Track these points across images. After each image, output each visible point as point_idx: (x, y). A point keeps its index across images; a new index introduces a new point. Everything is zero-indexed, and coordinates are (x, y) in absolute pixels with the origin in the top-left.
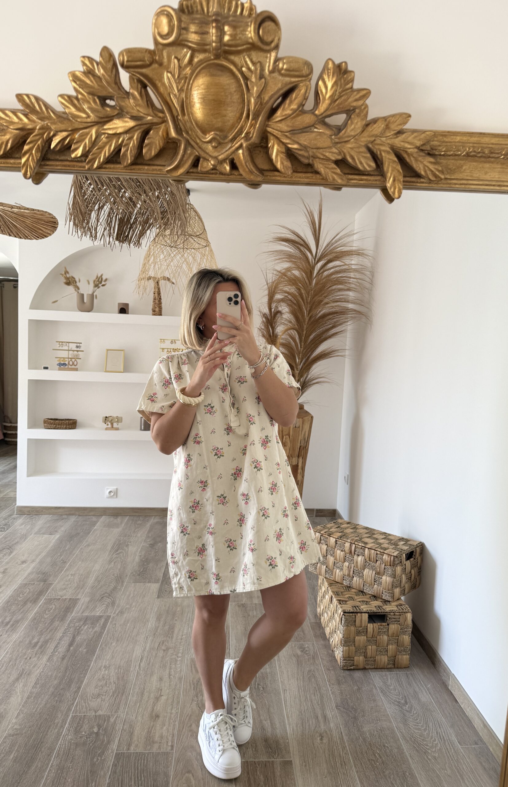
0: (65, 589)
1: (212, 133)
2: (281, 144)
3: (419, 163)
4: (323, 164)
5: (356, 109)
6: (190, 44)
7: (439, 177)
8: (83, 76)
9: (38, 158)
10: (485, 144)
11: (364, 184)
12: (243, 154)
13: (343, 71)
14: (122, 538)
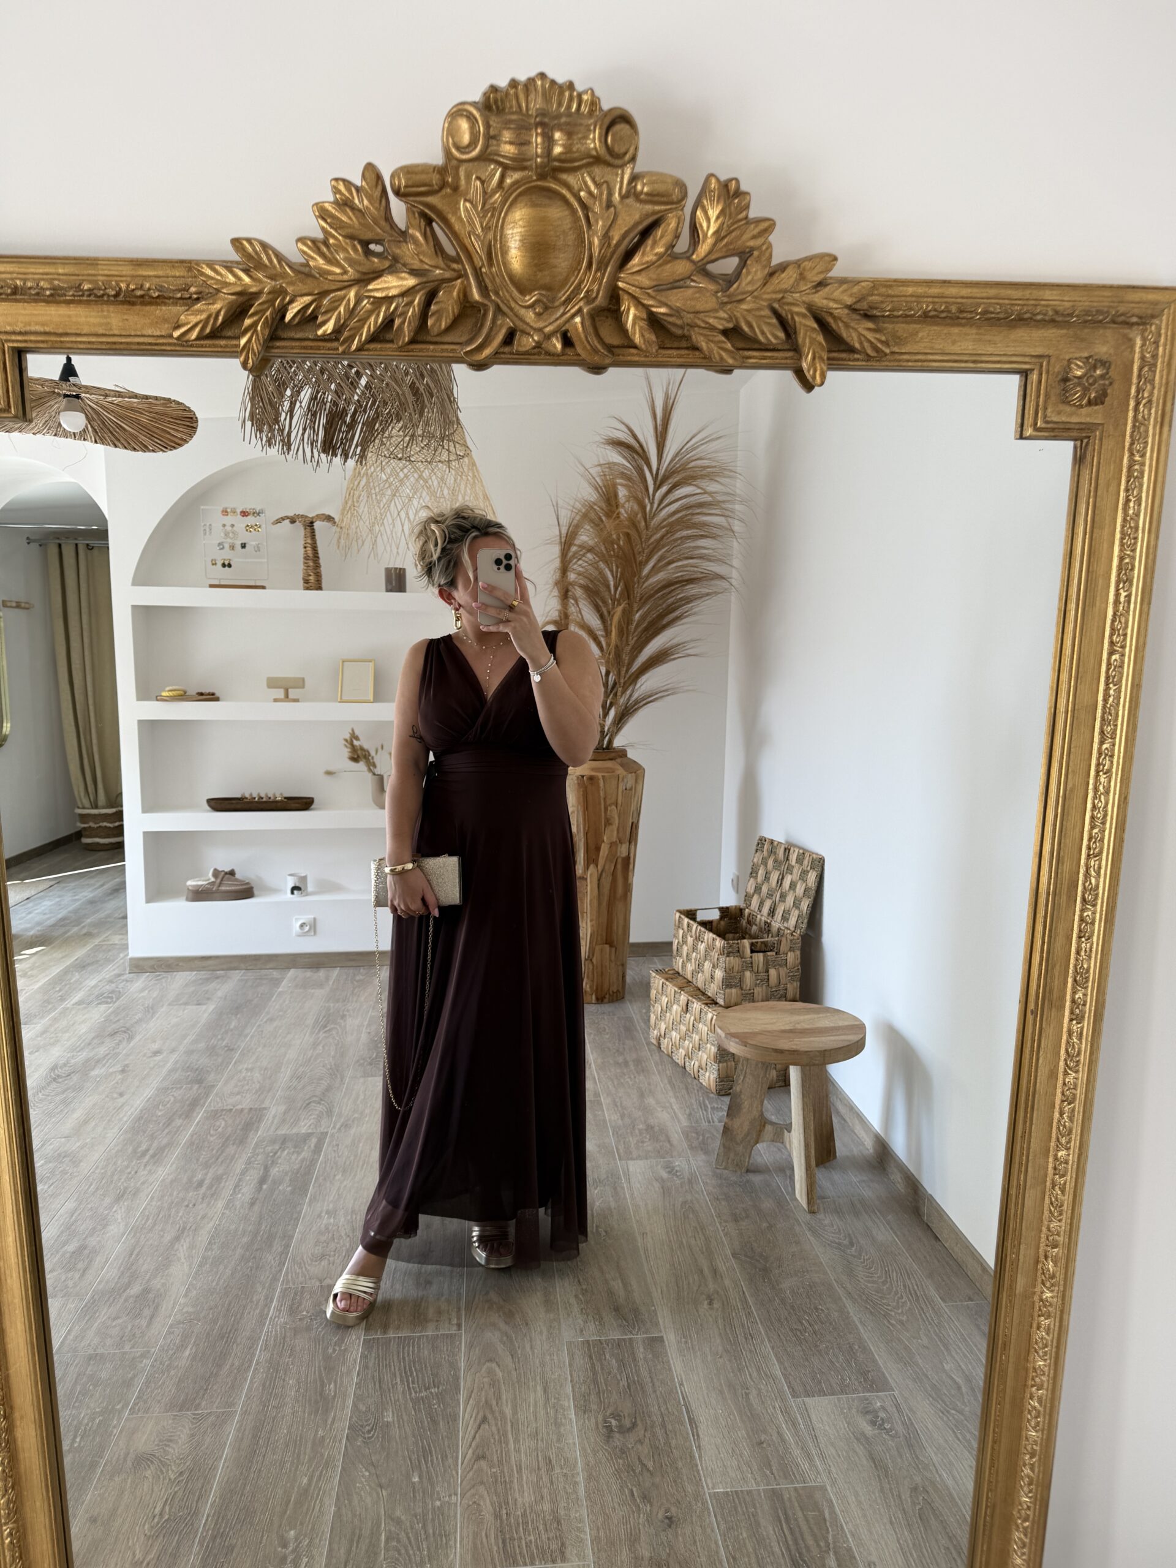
0: (238, 1093)
1: (536, 293)
2: (640, 307)
3: (851, 330)
4: (705, 335)
5: (753, 250)
6: (502, 160)
7: (883, 351)
8: (336, 209)
9: (266, 337)
10: (951, 298)
11: (767, 364)
12: (582, 323)
13: (732, 193)
14: (332, 1005)
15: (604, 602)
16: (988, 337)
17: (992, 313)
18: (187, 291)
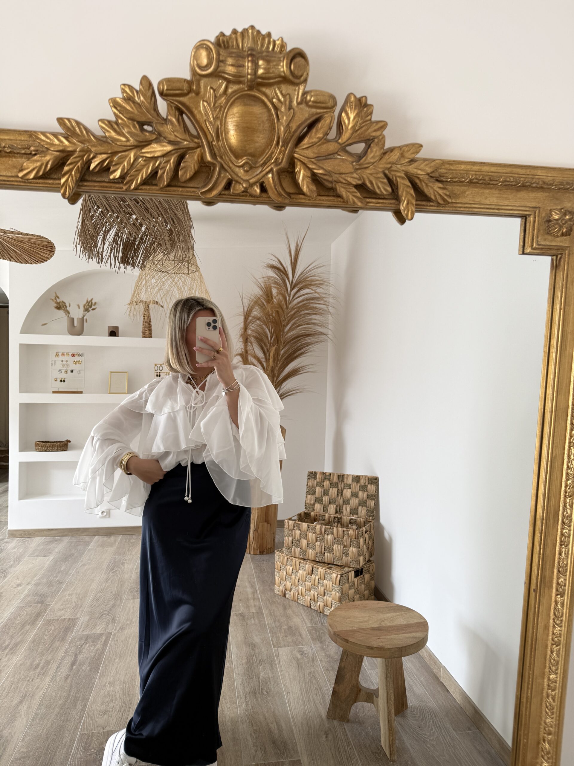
0: (63, 609)
1: (245, 158)
2: (307, 169)
3: (430, 188)
4: (345, 188)
5: (375, 138)
6: (226, 76)
7: (447, 201)
8: (123, 102)
9: (77, 179)
10: (486, 172)
11: (380, 206)
12: (273, 178)
13: (363, 105)
14: (117, 557)
15: (265, 344)
16: (505, 196)
17: (508, 182)
18: (29, 149)
